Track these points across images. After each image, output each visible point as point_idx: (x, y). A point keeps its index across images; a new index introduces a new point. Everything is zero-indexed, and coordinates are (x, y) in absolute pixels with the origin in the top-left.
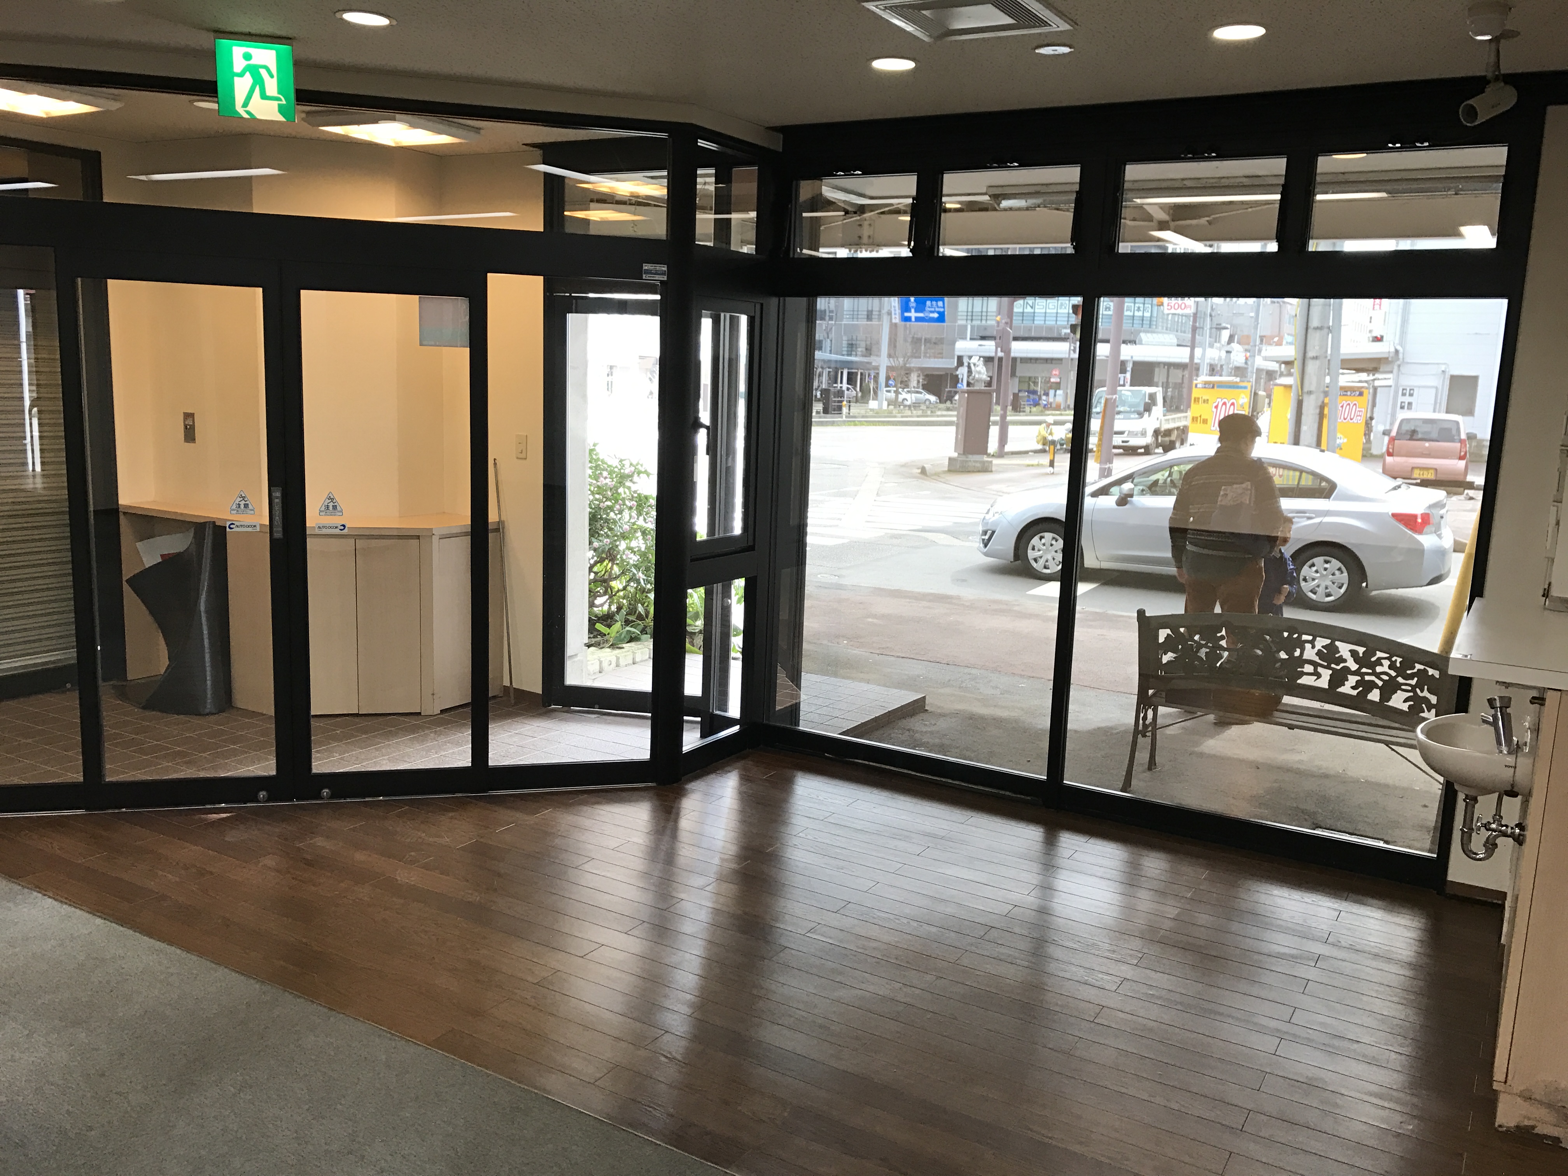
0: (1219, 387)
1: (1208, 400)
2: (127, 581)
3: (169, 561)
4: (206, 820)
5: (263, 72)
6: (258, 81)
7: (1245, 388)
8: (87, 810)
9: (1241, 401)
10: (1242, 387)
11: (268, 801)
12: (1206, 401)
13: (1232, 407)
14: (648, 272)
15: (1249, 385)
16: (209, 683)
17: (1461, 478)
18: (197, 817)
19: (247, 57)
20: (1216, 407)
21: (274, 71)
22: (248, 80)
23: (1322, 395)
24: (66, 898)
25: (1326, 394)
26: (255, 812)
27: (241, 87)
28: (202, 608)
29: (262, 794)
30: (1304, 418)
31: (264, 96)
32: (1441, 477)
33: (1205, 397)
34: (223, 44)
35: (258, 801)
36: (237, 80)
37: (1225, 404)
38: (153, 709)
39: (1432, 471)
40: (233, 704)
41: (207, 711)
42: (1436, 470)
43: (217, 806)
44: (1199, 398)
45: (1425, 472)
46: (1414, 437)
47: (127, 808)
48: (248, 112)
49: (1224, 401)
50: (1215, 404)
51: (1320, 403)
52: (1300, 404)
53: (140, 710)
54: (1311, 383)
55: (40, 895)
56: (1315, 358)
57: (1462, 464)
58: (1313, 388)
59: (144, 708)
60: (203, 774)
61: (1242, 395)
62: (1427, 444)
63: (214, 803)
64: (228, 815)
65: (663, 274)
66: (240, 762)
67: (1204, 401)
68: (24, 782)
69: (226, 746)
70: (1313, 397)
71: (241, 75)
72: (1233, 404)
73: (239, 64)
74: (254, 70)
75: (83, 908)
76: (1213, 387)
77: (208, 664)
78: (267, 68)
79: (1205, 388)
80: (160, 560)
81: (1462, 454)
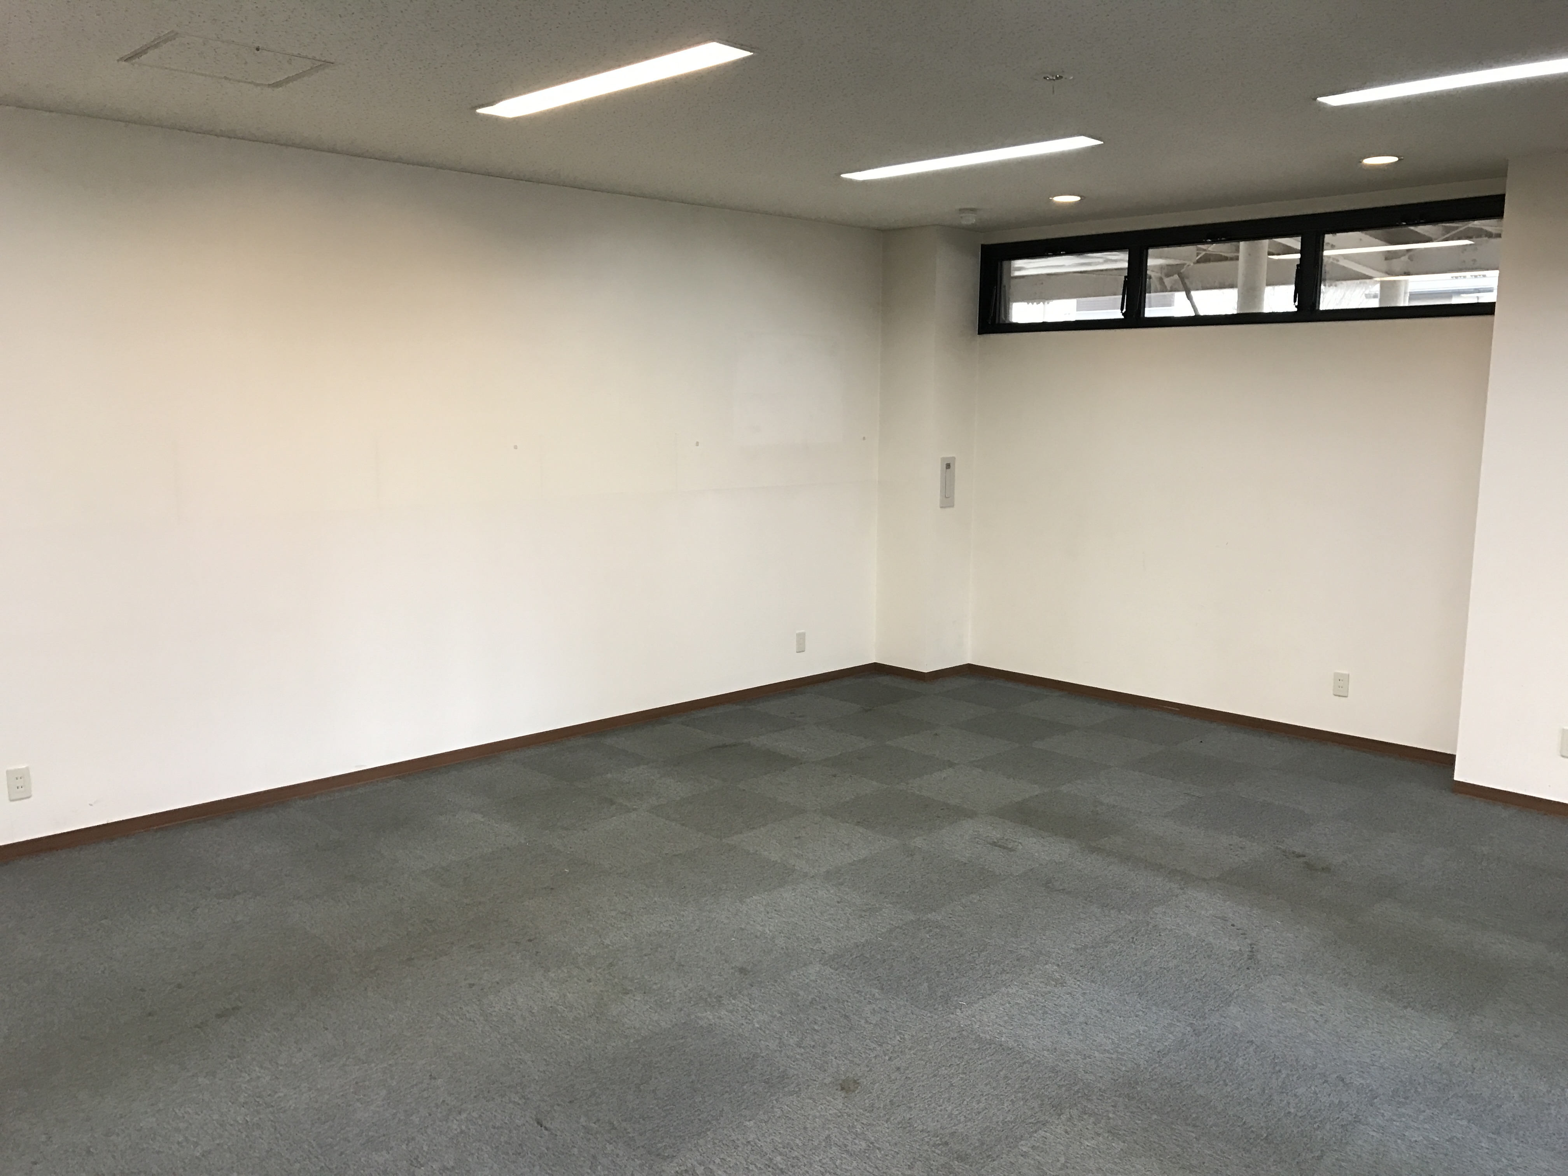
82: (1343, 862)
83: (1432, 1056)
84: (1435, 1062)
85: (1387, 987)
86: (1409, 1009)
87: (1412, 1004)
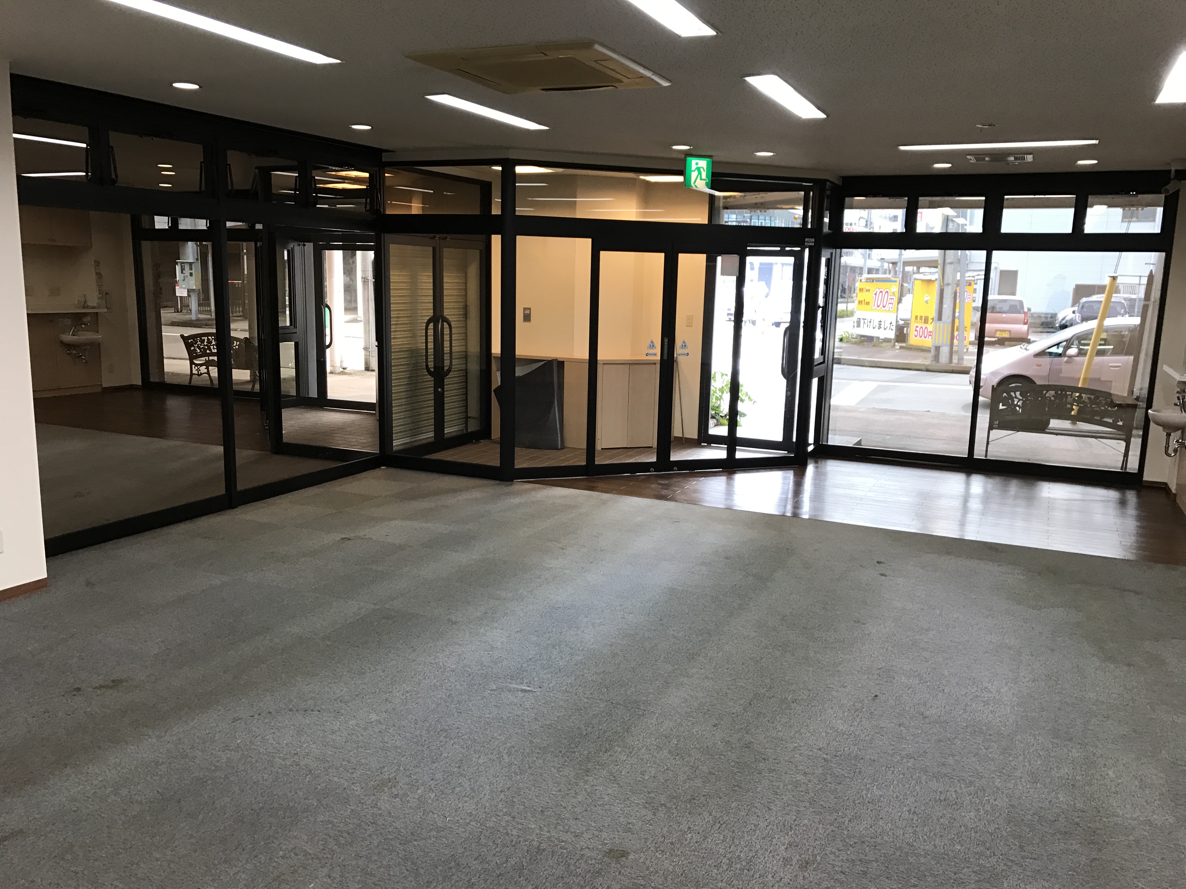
0: (877, 281)
1: (869, 290)
5: (702, 170)
6: (700, 173)
7: (896, 281)
9: (892, 290)
10: (893, 281)
11: (652, 472)
12: (868, 291)
13: (887, 294)
14: (807, 242)
15: (898, 280)
17: (1024, 336)
19: (697, 164)
20: (876, 294)
21: (705, 169)
22: (696, 172)
23: (955, 286)
25: (958, 285)
27: (694, 175)
29: (650, 470)
30: (944, 300)
31: (701, 179)
32: (1013, 336)
33: (867, 288)
34: (689, 159)
35: (649, 473)
36: (693, 173)
37: (881, 292)
39: (1008, 332)
42: (1010, 331)
44: (863, 289)
45: (1004, 333)
46: (995, 311)
48: (696, 186)
49: (880, 290)
50: (875, 292)
51: (954, 291)
52: (942, 292)
54: (949, 278)
56: (951, 263)
57: (1025, 327)
58: (950, 282)
61: (894, 286)
62: (1004, 315)
65: (813, 242)
67: (867, 291)
70: (950, 287)
71: (694, 171)
72: (887, 292)
73: (694, 167)
74: (698, 169)
76: (873, 281)
78: (703, 168)
79: (867, 282)
81: (1026, 321)
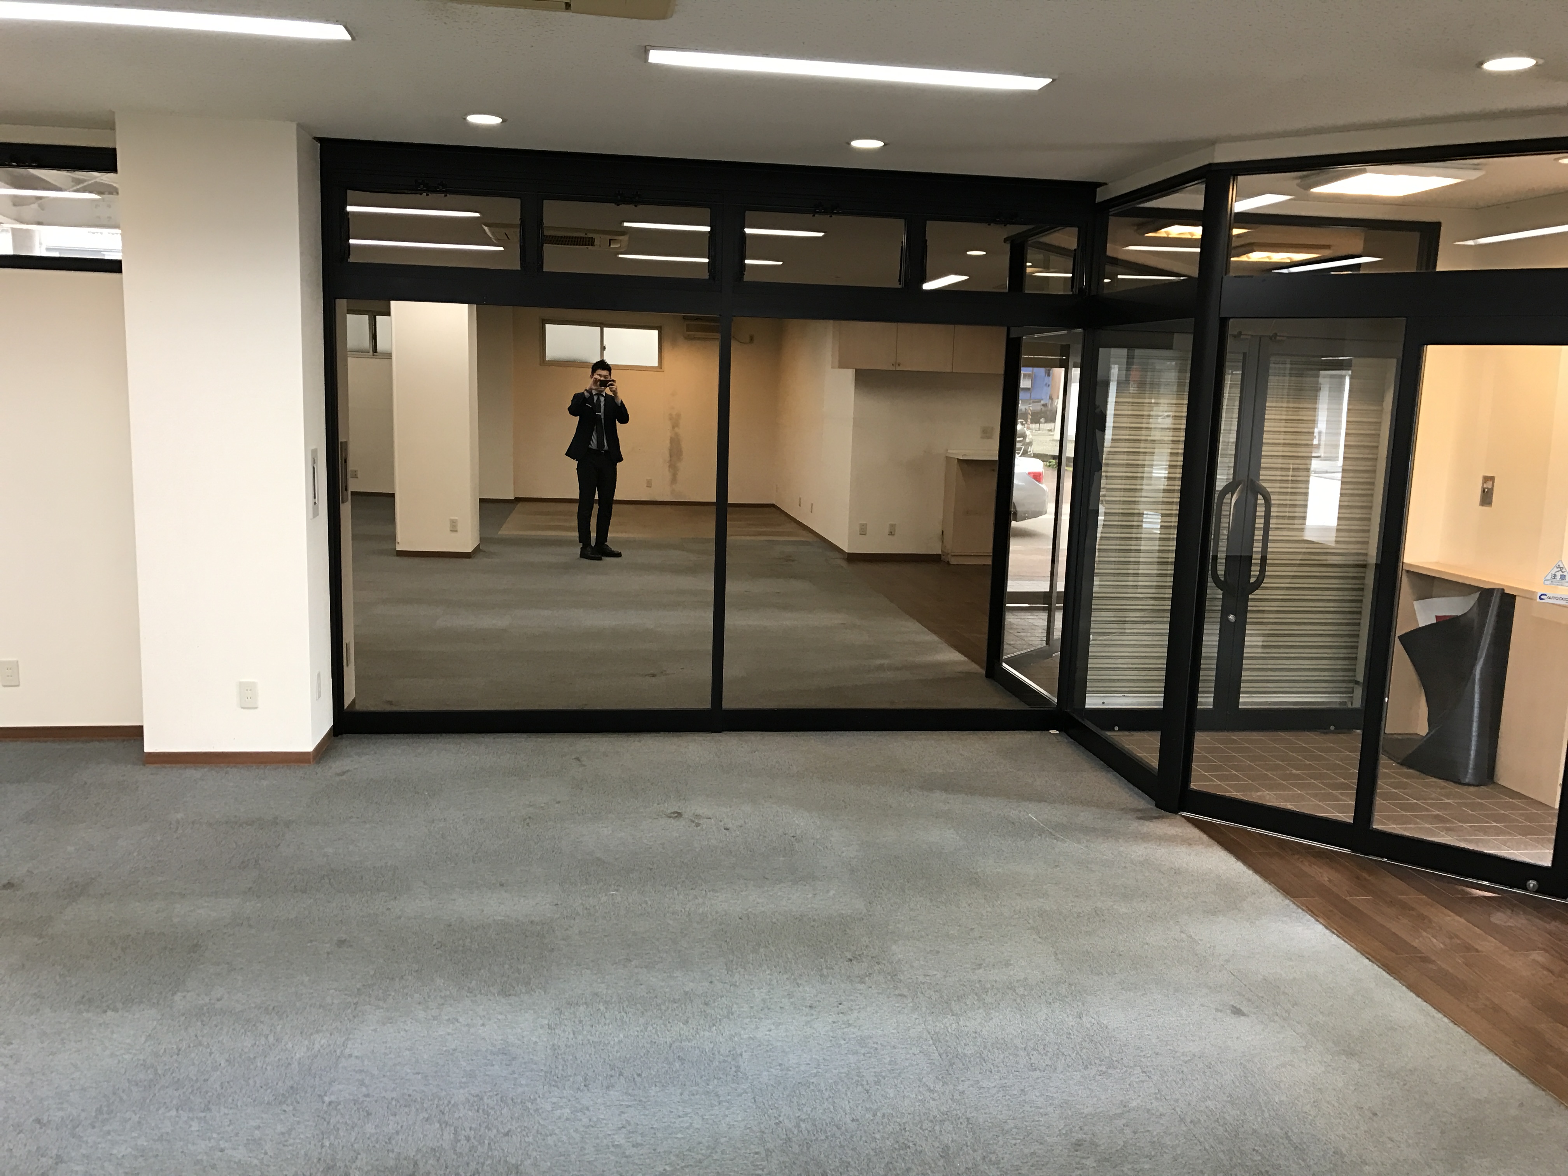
2: (1399, 637)
3: (1444, 624)
4: (1468, 893)
8: (1353, 850)
11: (1537, 892)
16: (1473, 753)
18: (1460, 888)
24: (1336, 930)
26: (1522, 899)
28: (1477, 676)
29: (1532, 883)
35: (1525, 888)
38: (1410, 767)
40: (1495, 780)
41: (1467, 780)
43: (1480, 882)
47: (1389, 859)
53: (1398, 765)
55: (1313, 920)
59: (1402, 764)
60: (1463, 845)
63: (1479, 879)
64: (1494, 895)
66: (1505, 843)
68: (1295, 809)
69: (1488, 822)
75: (1353, 944)
77: (1474, 734)
80: (1434, 621)
82: (28, 871)
83: (135, 1054)
84: (139, 1060)
85: (83, 997)
86: (109, 1013)
87: (111, 1007)
